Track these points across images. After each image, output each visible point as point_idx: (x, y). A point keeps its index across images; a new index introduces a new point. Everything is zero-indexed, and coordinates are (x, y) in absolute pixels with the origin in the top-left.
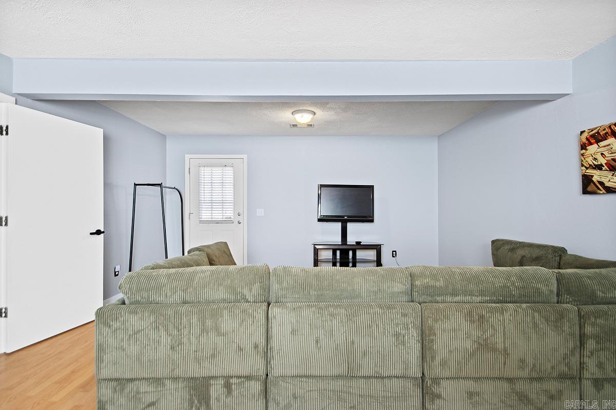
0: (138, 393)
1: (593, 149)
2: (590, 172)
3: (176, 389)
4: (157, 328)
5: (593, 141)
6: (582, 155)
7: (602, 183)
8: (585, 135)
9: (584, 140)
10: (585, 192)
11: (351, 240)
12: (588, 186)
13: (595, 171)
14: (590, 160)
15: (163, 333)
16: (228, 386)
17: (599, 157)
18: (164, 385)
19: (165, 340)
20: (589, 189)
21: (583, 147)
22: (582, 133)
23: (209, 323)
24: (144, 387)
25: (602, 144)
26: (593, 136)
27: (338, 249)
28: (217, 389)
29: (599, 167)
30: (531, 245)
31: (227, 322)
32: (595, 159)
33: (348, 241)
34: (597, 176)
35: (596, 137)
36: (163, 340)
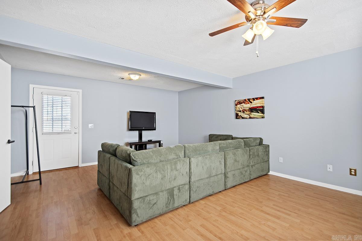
0: (150, 200)
1: (239, 106)
2: (238, 112)
3: (163, 195)
4: (157, 172)
5: (239, 104)
6: (236, 107)
7: (241, 116)
8: (237, 102)
9: (236, 103)
10: (236, 118)
11: (144, 139)
12: (237, 116)
13: (239, 112)
14: (238, 109)
15: (159, 173)
16: (179, 189)
17: (240, 108)
18: (159, 194)
19: (160, 176)
20: (237, 117)
21: (236, 105)
22: (236, 101)
23: (173, 167)
24: (151, 198)
25: (241, 105)
26: (239, 102)
27: (138, 145)
28: (176, 192)
29: (240, 111)
30: (222, 135)
31: (179, 166)
32: (239, 109)
33: (142, 140)
34: (240, 114)
35: (240, 103)
36: (159, 176)
